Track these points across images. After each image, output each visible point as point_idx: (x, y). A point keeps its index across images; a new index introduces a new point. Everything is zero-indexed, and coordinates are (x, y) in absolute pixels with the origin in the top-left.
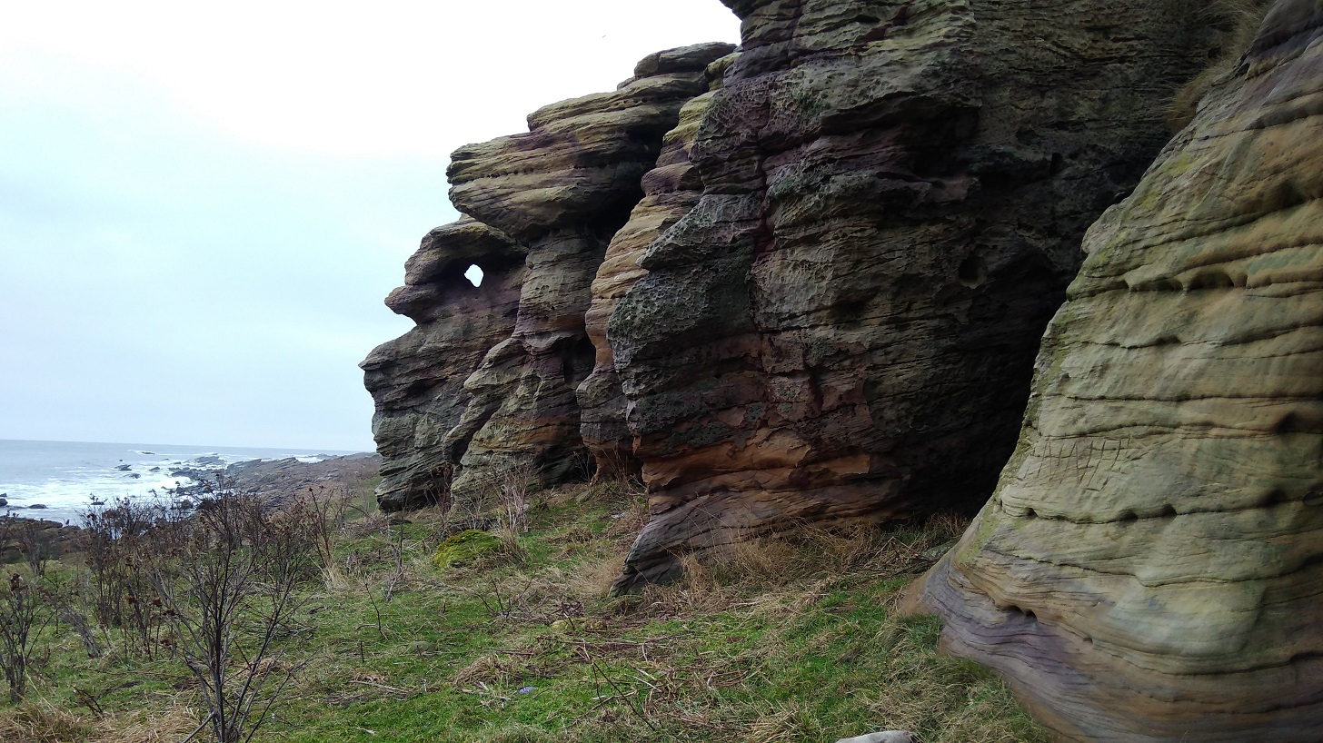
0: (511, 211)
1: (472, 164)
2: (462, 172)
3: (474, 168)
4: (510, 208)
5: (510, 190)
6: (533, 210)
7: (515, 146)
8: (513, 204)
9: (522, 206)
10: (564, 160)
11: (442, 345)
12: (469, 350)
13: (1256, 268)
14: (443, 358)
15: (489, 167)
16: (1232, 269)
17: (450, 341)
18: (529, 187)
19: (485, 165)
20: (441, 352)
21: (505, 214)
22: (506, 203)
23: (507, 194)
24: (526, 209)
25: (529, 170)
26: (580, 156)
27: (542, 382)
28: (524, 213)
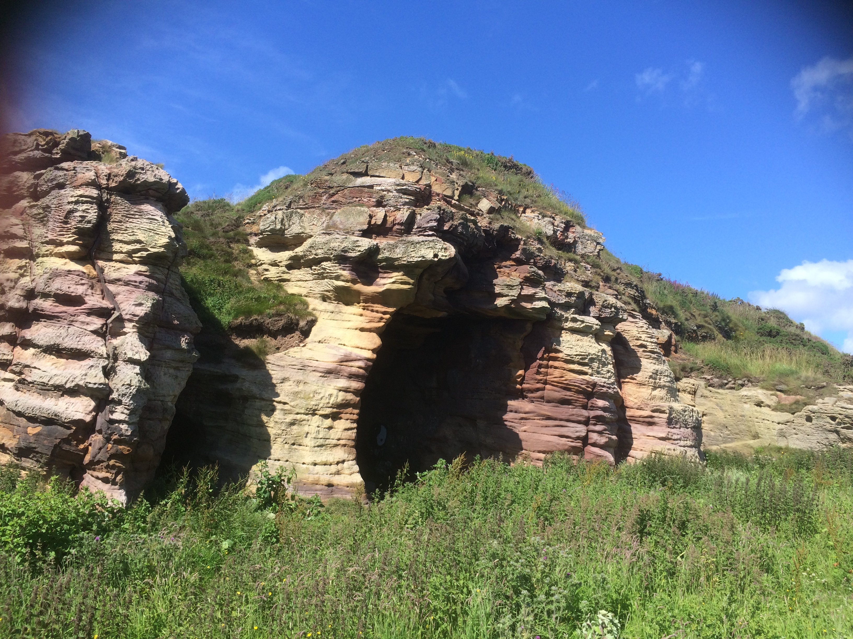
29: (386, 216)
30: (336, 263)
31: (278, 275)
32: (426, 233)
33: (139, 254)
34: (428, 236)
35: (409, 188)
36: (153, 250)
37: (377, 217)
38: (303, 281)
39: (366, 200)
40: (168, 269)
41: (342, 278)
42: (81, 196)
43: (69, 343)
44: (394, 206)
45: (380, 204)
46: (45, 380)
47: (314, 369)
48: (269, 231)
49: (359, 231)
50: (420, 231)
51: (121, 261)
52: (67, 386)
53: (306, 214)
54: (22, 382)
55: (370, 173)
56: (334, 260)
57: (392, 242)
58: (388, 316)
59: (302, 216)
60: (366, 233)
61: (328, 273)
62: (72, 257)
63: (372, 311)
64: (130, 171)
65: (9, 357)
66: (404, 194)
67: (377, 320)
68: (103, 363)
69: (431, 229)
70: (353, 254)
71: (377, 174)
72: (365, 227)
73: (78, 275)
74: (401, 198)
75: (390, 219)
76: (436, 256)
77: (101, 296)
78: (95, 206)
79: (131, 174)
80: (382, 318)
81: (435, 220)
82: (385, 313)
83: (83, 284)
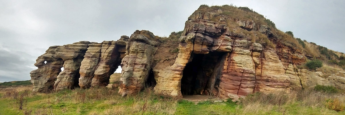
9: (68, 56)
10: (73, 52)
11: (42, 71)
17: (44, 71)
18: (69, 54)
25: (68, 52)
26: (75, 51)
27: (68, 77)
35: (193, 20)
40: (137, 53)
47: (171, 69)
49: (185, 34)
51: (131, 54)
66: (193, 22)
70: (180, 41)
81: (194, 28)
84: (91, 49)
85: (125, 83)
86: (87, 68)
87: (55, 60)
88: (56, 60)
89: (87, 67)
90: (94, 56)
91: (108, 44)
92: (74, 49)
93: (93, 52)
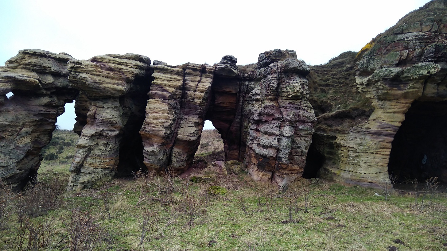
0: (103, 89)
1: (83, 68)
2: (79, 69)
3: (84, 69)
4: (103, 88)
5: (103, 82)
6: (113, 91)
7: (99, 67)
8: (105, 87)
9: (109, 89)
10: (120, 78)
11: (7, 123)
12: (17, 126)
13: (383, 153)
14: (5, 129)
15: (90, 71)
16: (379, 153)
17: (11, 122)
18: (110, 83)
19: (88, 70)
20: (5, 126)
21: (100, 89)
22: (102, 86)
23: (102, 83)
24: (110, 90)
25: (107, 77)
26: (126, 79)
27: (111, 146)
28: (108, 91)
29: (408, 54)
30: (382, 82)
31: (362, 90)
32: (428, 60)
33: (289, 96)
34: (429, 61)
35: (421, 37)
36: (293, 94)
37: (404, 56)
38: (372, 91)
39: (400, 47)
40: (301, 100)
41: (385, 89)
42: (272, 78)
43: (270, 131)
44: (413, 48)
45: (406, 48)
46: (263, 143)
47: (369, 132)
48: (361, 69)
49: (395, 64)
50: (425, 59)
51: (285, 99)
52: (268, 145)
53: (376, 58)
54: (259, 144)
55: (404, 32)
56: (382, 81)
57: (409, 68)
58: (408, 105)
59: (374, 59)
60: (397, 65)
61: (380, 87)
62: (271, 100)
63: (401, 103)
64: (285, 65)
65: (256, 136)
66: (419, 40)
67: (402, 107)
68: (277, 137)
69: (431, 57)
70: (389, 77)
71: (408, 32)
72: (397, 62)
73: (272, 106)
74: (417, 43)
75: (411, 55)
76: (429, 72)
77: (280, 113)
78: (276, 80)
79: (286, 66)
80: (404, 106)
81: (432, 52)
82: (406, 103)
83: (274, 109)
84: (164, 78)
85: (286, 159)
86: (165, 125)
87: (45, 92)
88: (48, 93)
89: (164, 122)
90: (173, 96)
91: (200, 71)
92: (122, 72)
93: (170, 86)
